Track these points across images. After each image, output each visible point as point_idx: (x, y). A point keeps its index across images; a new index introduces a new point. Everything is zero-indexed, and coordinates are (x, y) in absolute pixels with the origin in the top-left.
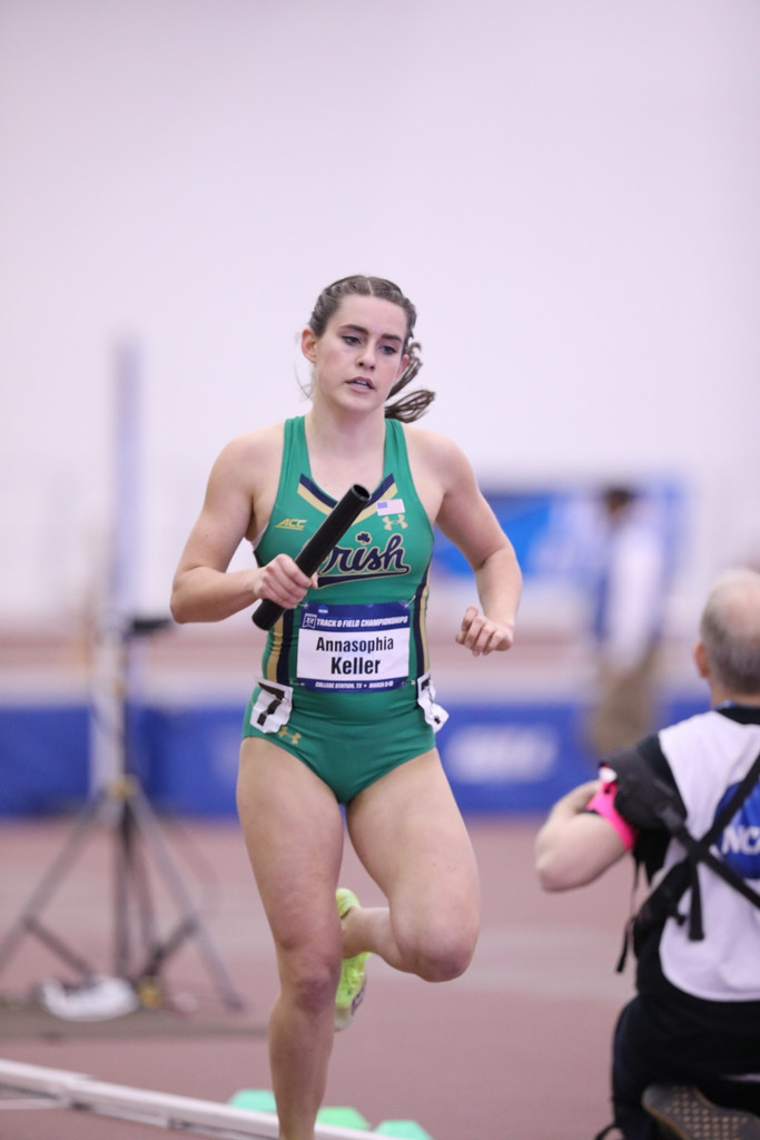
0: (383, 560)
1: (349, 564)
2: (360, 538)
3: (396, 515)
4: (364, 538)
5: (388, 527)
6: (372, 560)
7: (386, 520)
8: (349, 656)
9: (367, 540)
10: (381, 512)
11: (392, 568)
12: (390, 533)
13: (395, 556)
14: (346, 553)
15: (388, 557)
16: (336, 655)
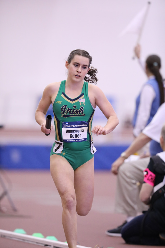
0: (79, 112)
1: (71, 113)
2: (74, 107)
3: (83, 102)
4: (75, 107)
5: (81, 105)
6: (76, 112)
7: (80, 103)
8: (74, 134)
9: (76, 107)
10: (79, 101)
11: (81, 114)
12: (81, 106)
13: (81, 111)
14: (71, 110)
15: (80, 112)
16: (71, 133)
